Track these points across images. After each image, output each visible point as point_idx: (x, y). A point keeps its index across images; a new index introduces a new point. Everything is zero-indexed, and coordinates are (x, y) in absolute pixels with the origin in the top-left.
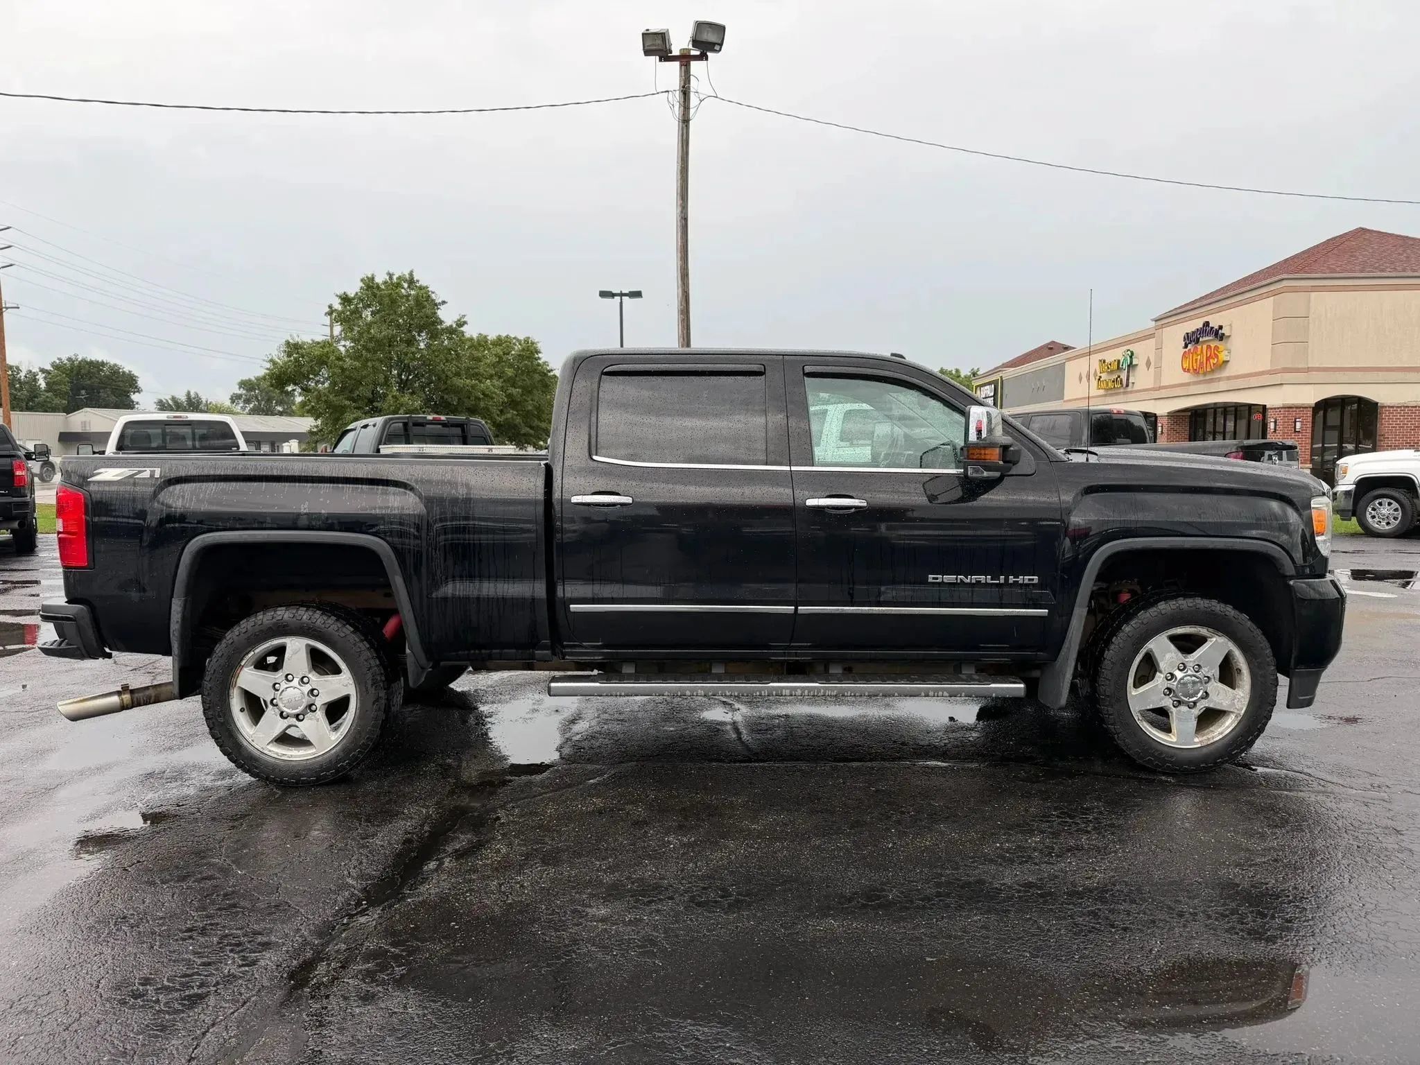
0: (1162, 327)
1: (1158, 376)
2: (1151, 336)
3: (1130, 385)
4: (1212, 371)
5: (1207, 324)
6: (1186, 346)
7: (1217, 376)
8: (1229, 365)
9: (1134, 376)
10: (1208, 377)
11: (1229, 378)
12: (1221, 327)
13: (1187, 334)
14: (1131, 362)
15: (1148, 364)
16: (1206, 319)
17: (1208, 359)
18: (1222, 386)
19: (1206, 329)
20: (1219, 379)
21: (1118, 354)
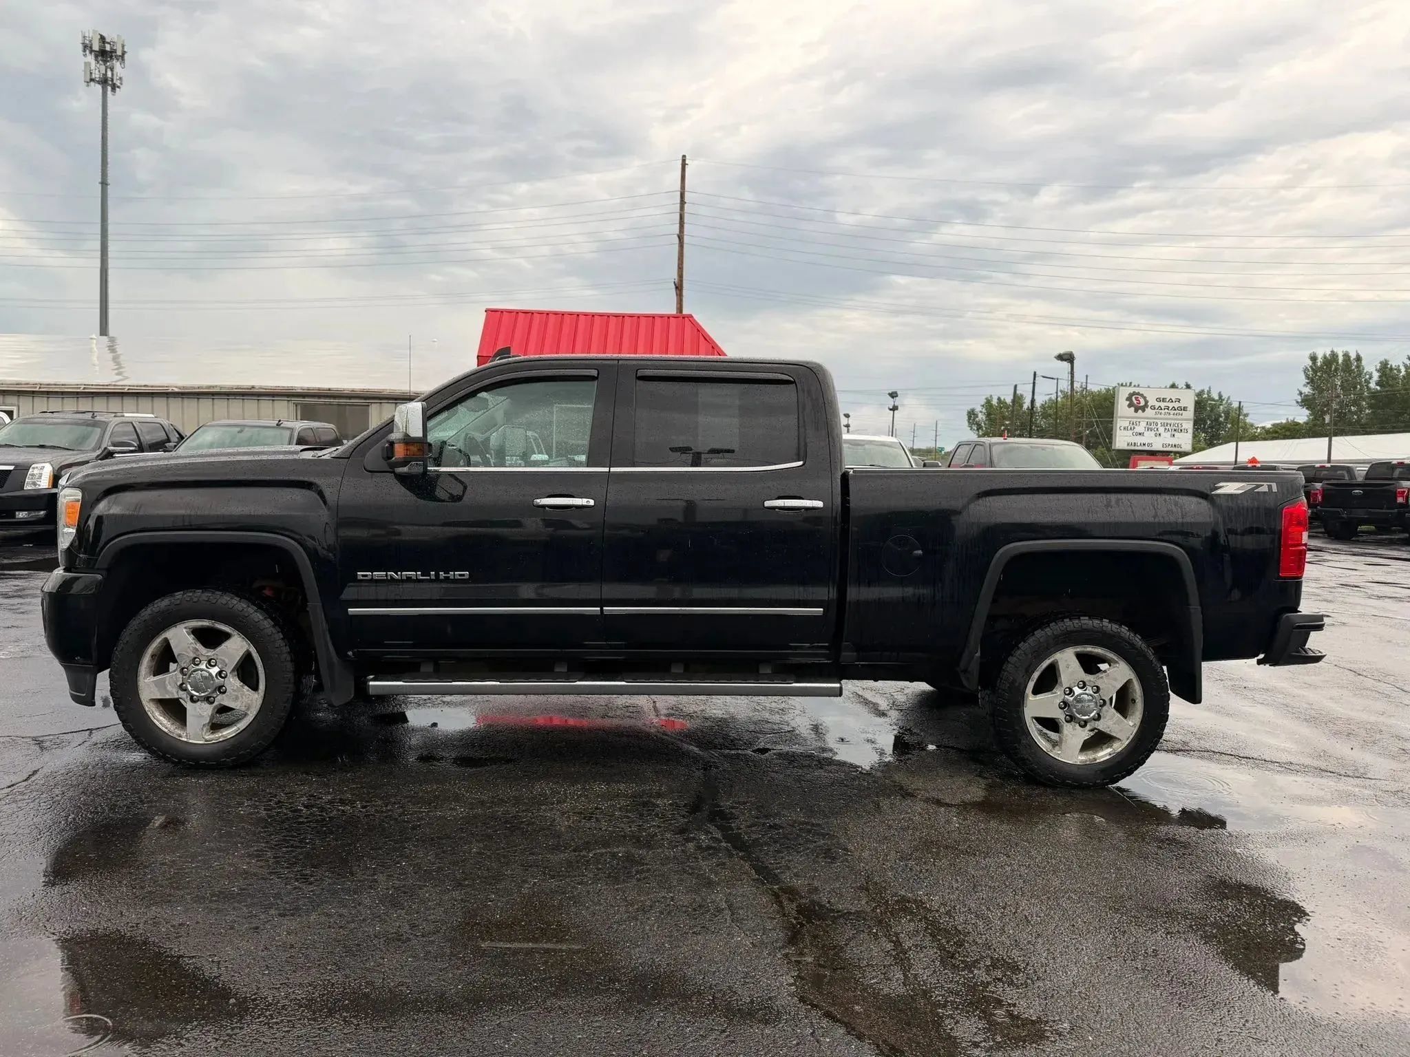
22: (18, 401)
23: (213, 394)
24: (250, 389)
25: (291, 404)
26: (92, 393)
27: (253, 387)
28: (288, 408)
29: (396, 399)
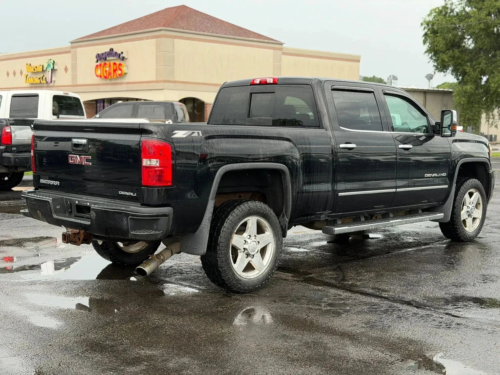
0: (76, 47)
1: (74, 77)
2: (69, 52)
3: (53, 82)
4: (117, 78)
5: (112, 50)
6: (97, 61)
7: (119, 81)
8: (127, 75)
9: (55, 76)
10: (113, 82)
11: (128, 83)
12: (122, 53)
13: (98, 54)
14: (53, 68)
15: (66, 69)
16: (112, 46)
17: (115, 71)
18: (124, 87)
19: (111, 52)
20: (121, 84)
21: (43, 61)
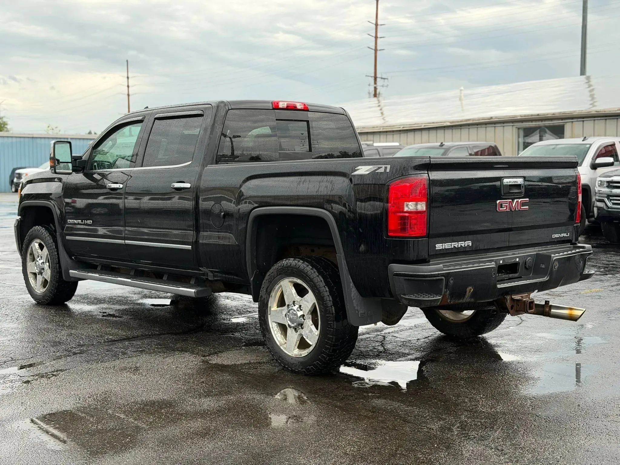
22: (373, 138)
23: (469, 125)
24: (490, 119)
25: (514, 128)
26: (407, 130)
27: (491, 118)
28: (512, 129)
29: (583, 118)
